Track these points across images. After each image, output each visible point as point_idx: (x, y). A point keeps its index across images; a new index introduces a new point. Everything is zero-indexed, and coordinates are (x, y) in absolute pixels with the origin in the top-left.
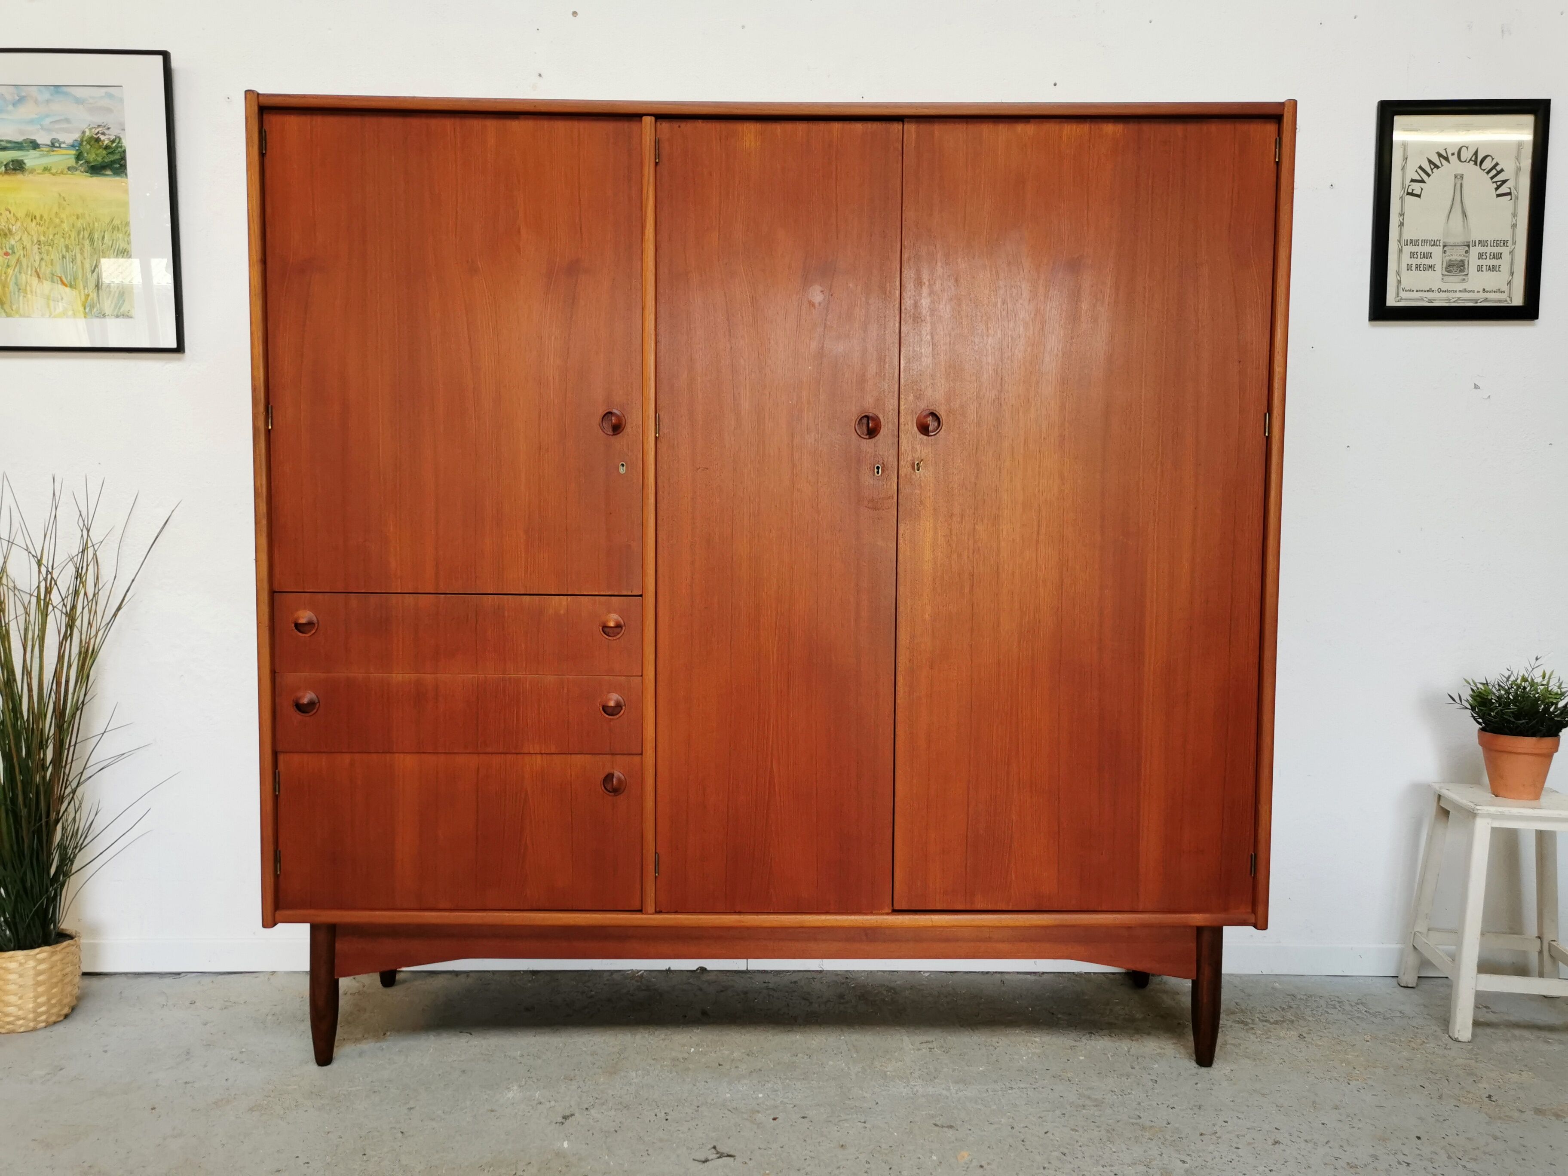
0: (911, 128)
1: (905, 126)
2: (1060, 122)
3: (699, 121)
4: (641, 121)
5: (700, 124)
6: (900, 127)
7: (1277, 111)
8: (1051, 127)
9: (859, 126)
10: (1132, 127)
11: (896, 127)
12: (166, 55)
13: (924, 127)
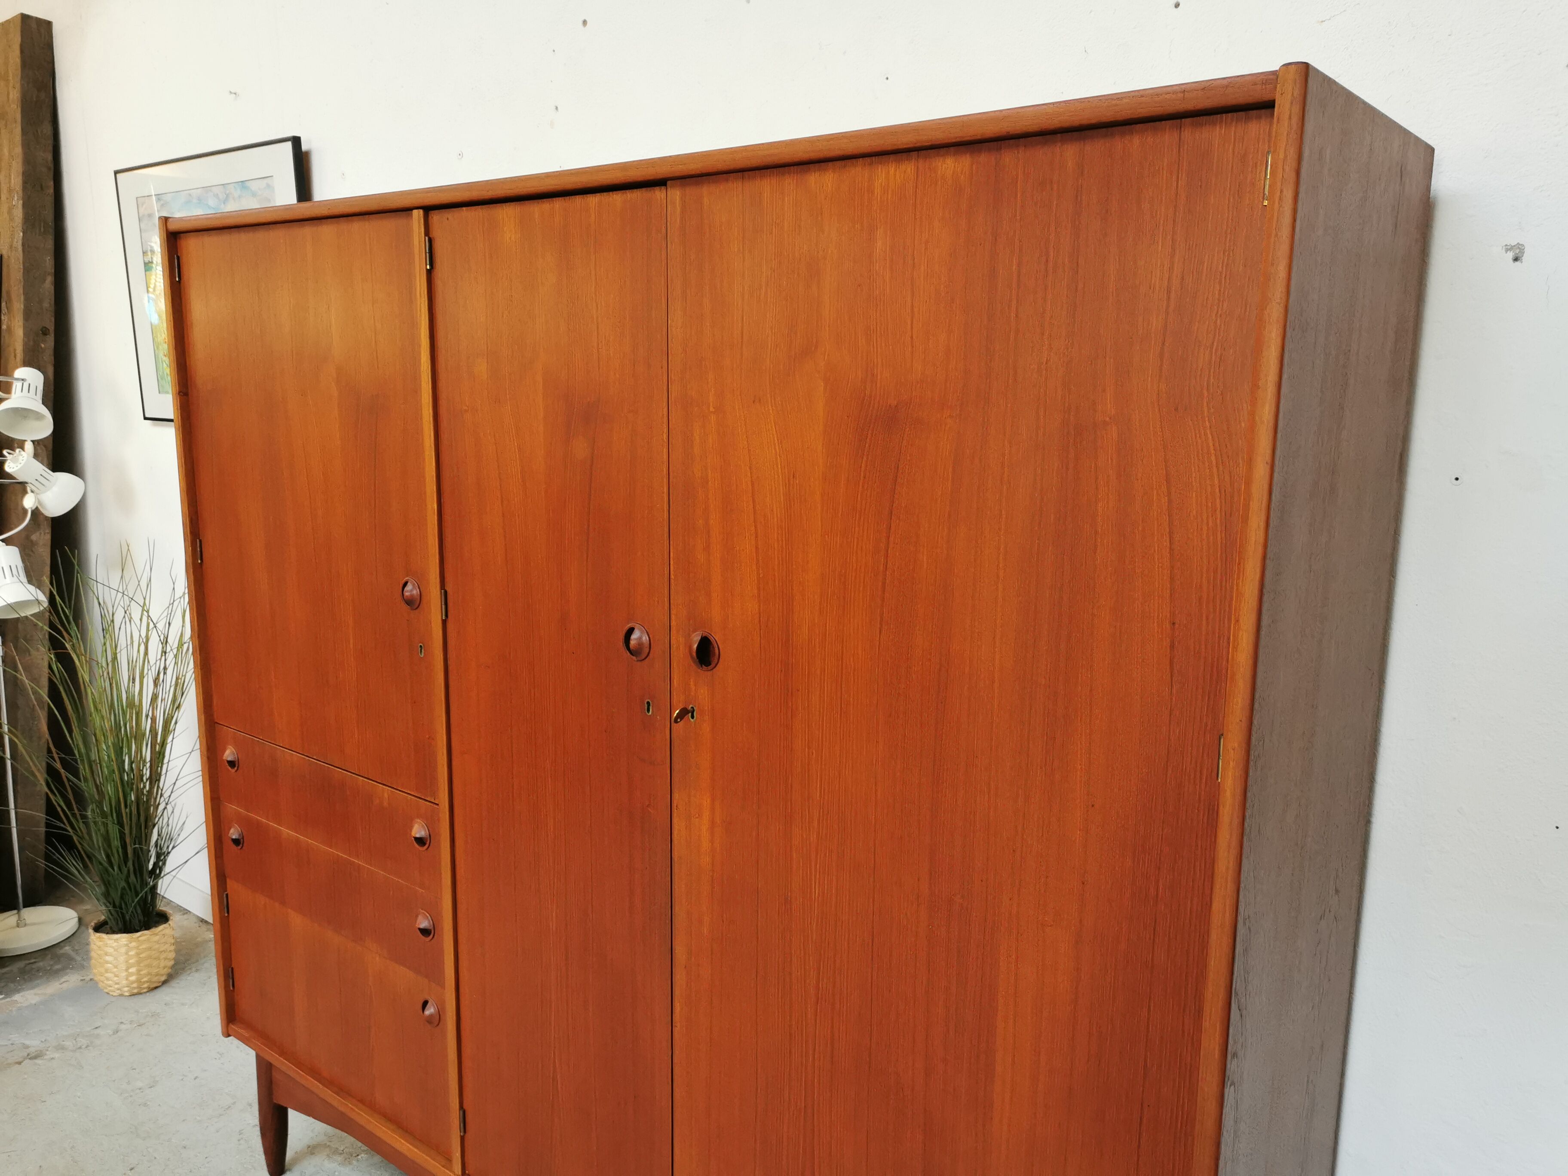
0: (675, 194)
1: (669, 193)
2: (871, 164)
3: (464, 208)
4: (411, 215)
5: (465, 212)
6: (663, 195)
7: (1259, 94)
8: (858, 172)
9: (617, 198)
10: (984, 158)
11: (659, 194)
12: (296, 142)
13: (692, 191)
